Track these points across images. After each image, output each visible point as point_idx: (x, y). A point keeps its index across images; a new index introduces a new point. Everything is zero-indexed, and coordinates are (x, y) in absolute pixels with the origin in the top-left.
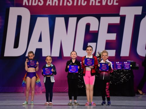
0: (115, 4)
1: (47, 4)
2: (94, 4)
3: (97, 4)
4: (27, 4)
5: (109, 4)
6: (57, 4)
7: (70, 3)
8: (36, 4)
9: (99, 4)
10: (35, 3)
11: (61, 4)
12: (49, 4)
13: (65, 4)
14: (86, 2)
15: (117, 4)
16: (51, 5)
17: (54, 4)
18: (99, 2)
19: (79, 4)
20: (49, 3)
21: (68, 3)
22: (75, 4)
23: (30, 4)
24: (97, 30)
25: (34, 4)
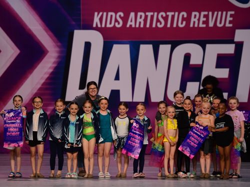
0: (228, 25)
1: (128, 26)
2: (196, 25)
3: (201, 25)
4: (99, 26)
5: (219, 25)
6: (142, 26)
7: (161, 24)
8: (112, 26)
9: (204, 26)
10: (110, 23)
11: (148, 26)
12: (131, 26)
13: (154, 26)
14: (184, 23)
15: (231, 25)
16: (133, 26)
17: (137, 26)
18: (204, 23)
19: (175, 25)
20: (131, 23)
21: (158, 24)
22: (169, 26)
23: (103, 26)
24: (201, 63)
25: (108, 26)
